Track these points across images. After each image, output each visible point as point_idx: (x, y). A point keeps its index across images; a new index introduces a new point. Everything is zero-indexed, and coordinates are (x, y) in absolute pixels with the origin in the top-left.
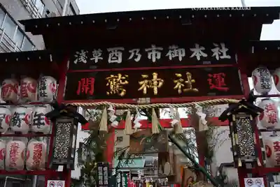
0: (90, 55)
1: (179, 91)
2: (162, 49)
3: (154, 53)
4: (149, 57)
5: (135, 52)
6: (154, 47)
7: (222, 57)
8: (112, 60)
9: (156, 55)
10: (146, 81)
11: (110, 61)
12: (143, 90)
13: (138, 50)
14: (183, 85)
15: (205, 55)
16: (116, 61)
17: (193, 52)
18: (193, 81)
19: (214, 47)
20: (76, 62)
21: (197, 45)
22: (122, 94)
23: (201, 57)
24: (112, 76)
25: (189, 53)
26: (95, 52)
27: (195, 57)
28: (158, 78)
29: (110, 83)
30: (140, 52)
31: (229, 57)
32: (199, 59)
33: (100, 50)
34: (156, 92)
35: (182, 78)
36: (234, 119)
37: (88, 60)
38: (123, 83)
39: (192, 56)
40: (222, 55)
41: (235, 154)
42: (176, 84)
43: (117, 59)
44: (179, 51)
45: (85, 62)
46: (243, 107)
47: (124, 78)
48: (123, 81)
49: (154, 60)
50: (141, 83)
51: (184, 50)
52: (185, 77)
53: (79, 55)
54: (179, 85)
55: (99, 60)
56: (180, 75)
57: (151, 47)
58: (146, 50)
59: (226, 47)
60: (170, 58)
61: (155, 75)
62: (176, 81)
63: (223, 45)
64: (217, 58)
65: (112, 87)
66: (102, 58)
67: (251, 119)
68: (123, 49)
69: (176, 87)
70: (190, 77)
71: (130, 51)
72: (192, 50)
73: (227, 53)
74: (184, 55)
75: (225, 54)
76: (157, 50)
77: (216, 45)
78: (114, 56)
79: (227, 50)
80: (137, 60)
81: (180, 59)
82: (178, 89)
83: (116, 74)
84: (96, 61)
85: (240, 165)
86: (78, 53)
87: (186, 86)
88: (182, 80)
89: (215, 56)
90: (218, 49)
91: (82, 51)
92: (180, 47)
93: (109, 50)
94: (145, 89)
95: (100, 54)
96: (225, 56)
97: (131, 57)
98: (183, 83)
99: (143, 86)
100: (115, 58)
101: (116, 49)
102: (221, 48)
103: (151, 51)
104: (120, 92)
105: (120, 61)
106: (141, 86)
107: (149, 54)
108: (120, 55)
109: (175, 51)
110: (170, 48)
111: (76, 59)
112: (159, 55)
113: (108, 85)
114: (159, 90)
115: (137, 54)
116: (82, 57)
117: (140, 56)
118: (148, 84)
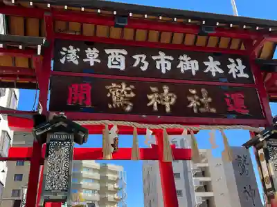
0: (82, 55)
1: (195, 111)
2: (171, 58)
3: (163, 62)
4: (158, 67)
5: (141, 58)
7: (239, 76)
8: (112, 64)
9: (166, 65)
10: (156, 96)
11: (110, 66)
12: (152, 106)
13: (144, 57)
14: (198, 104)
15: (221, 71)
16: (118, 67)
17: (207, 66)
18: (210, 100)
19: (231, 63)
20: (63, 61)
21: (211, 58)
22: (128, 109)
23: (217, 73)
24: (114, 85)
25: (202, 67)
26: (89, 51)
27: (210, 72)
28: (170, 92)
29: (111, 94)
30: (146, 60)
31: (246, 76)
32: (214, 74)
33: (95, 50)
34: (168, 110)
35: (196, 94)
37: (80, 60)
38: (129, 95)
39: (207, 71)
40: (239, 72)
42: (190, 102)
43: (119, 64)
44: (192, 62)
45: (76, 62)
46: (275, 133)
47: (129, 89)
48: (128, 92)
49: (164, 71)
50: (150, 97)
51: (197, 63)
52: (200, 95)
53: (67, 53)
54: (193, 104)
55: (95, 62)
56: (194, 92)
57: (158, 55)
58: (154, 58)
59: (243, 64)
60: (182, 71)
61: (166, 90)
62: (189, 98)
63: (239, 61)
64: (234, 76)
65: (114, 99)
66: (99, 61)
68: (126, 53)
69: (191, 105)
70: (206, 94)
71: (134, 57)
72: (206, 63)
73: (245, 71)
74: (197, 68)
75: (242, 72)
76: (166, 60)
77: (231, 60)
78: (115, 60)
79: (244, 67)
80: (144, 68)
81: (194, 73)
82: (193, 107)
84: (92, 64)
86: (65, 49)
87: (202, 105)
88: (197, 97)
89: (232, 74)
90: (234, 65)
92: (193, 59)
93: (107, 51)
94: (155, 105)
95: (97, 55)
96: (242, 75)
97: (135, 65)
98: (199, 101)
99: (153, 101)
100: (117, 63)
101: (117, 51)
102: (238, 65)
103: (159, 60)
104: (126, 105)
105: (122, 67)
106: (151, 100)
107: (158, 63)
108: (122, 60)
109: (187, 63)
110: (181, 58)
111: (62, 56)
112: (169, 65)
113: (109, 95)
114: (171, 106)
115: (143, 61)
116: (72, 55)
117: (146, 64)
118: (159, 99)
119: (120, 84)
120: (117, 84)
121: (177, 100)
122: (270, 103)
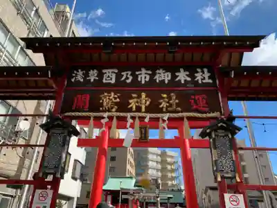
1: (164, 110)
2: (150, 72)
3: (143, 76)
4: (139, 79)
5: (127, 74)
6: (144, 71)
7: (204, 81)
8: (106, 80)
9: (145, 78)
10: (135, 100)
11: (104, 81)
12: (132, 108)
13: (130, 73)
14: (168, 104)
15: (189, 79)
16: (110, 81)
17: (178, 76)
18: (177, 101)
19: (197, 72)
20: (73, 80)
21: (182, 70)
22: (114, 110)
23: (185, 80)
24: (106, 94)
25: (174, 77)
26: (91, 72)
27: (180, 81)
28: (146, 97)
29: (103, 100)
30: (131, 75)
31: (211, 81)
32: (183, 82)
33: (95, 71)
34: (143, 110)
35: (167, 98)
36: (214, 136)
37: (84, 79)
38: (115, 101)
39: (177, 79)
40: (204, 79)
41: (215, 169)
42: (161, 104)
43: (111, 79)
44: (166, 74)
45: (82, 80)
46: (222, 126)
47: (116, 96)
48: (115, 98)
49: (143, 82)
50: (131, 101)
51: (170, 74)
52: (170, 98)
53: (76, 74)
54: (164, 105)
55: (94, 80)
56: (165, 96)
57: (141, 70)
58: (137, 73)
59: (208, 72)
60: (158, 81)
61: (144, 95)
62: (161, 101)
63: (206, 70)
64: (200, 82)
65: (105, 104)
66: (97, 78)
67: (230, 136)
68: (116, 71)
69: (161, 106)
70: (174, 98)
71: (122, 73)
72: (177, 74)
73: (209, 78)
74: (169, 78)
75: (207, 78)
76: (146, 74)
77: (199, 70)
78: (109, 77)
79: (209, 74)
80: (129, 81)
81: (166, 82)
82: (163, 107)
83: (109, 92)
84: (92, 80)
85: (219, 179)
86: (75, 72)
87: (171, 105)
88: (167, 100)
89: (198, 80)
90: (201, 74)
91: (80, 70)
92: (167, 72)
93: (104, 71)
94: (134, 107)
95: (96, 75)
96: (207, 80)
97: (123, 79)
98: (168, 102)
100: (109, 79)
101: (111, 71)
102: (204, 73)
103: (141, 74)
104: (112, 108)
105: (113, 81)
106: (130, 104)
107: (140, 77)
108: (114, 76)
109: (162, 75)
110: (158, 71)
111: (73, 77)
112: (148, 77)
113: (101, 101)
114: (146, 107)
115: (128, 76)
116: (79, 76)
117: (131, 78)
118: (137, 102)
119: (110, 93)
120: (108, 93)
121: (151, 103)
122: (229, 102)
